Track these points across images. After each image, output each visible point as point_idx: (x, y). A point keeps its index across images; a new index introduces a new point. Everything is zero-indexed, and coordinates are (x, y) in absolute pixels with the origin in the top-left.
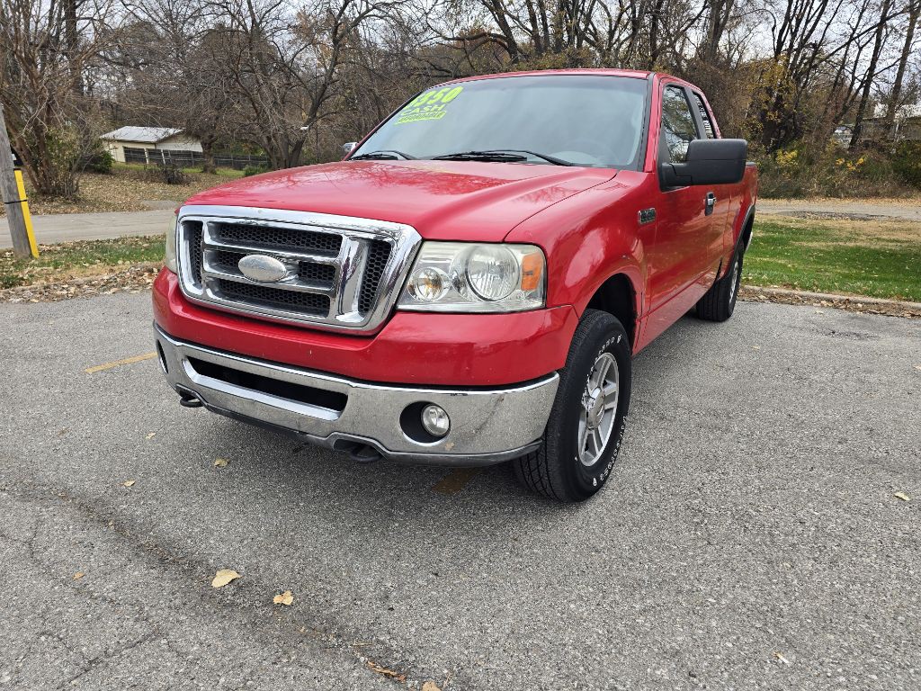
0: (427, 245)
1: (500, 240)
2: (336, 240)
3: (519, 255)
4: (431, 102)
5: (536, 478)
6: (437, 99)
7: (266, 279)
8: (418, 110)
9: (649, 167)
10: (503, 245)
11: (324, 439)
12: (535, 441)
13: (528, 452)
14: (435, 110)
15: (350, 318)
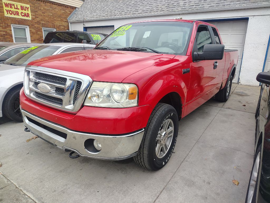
0: (94, 83)
1: (121, 82)
2: (65, 80)
3: (127, 87)
4: (122, 30)
5: (140, 162)
6: (124, 29)
7: (44, 92)
8: (117, 32)
9: (189, 53)
10: (122, 84)
11: (61, 148)
12: (135, 152)
13: (132, 157)
14: (122, 33)
15: (69, 107)
